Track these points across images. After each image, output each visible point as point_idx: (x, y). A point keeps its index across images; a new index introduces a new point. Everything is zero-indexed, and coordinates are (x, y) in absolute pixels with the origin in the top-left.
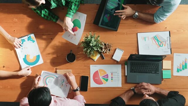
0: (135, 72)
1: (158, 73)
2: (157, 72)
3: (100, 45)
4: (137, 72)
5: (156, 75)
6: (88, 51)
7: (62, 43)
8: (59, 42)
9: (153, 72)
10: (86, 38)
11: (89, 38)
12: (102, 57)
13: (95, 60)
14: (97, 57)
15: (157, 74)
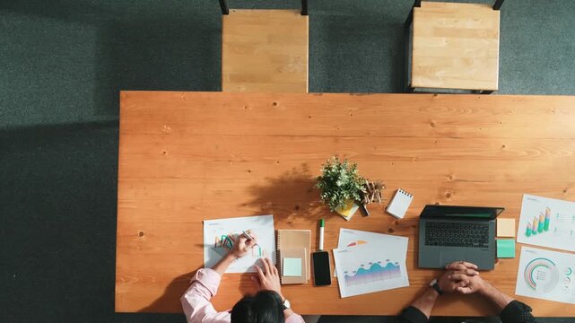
0: (436, 244)
1: (487, 247)
2: (484, 244)
3: (358, 187)
4: (440, 244)
5: (482, 250)
6: (335, 197)
7: (273, 181)
8: (267, 178)
9: (474, 244)
10: (326, 168)
11: (333, 170)
12: (363, 212)
13: (348, 219)
14: (351, 213)
15: (484, 248)
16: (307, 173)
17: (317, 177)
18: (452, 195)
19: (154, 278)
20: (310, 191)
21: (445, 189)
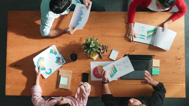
1: (149, 70)
2: (147, 69)
3: (98, 47)
7: (66, 45)
8: (64, 44)
9: (144, 69)
10: (86, 40)
11: (89, 41)
12: (100, 57)
13: (94, 60)
14: (96, 57)
16: (80, 42)
17: (83, 43)
18: (135, 51)
19: (20, 82)
20: (80, 49)
21: (132, 48)
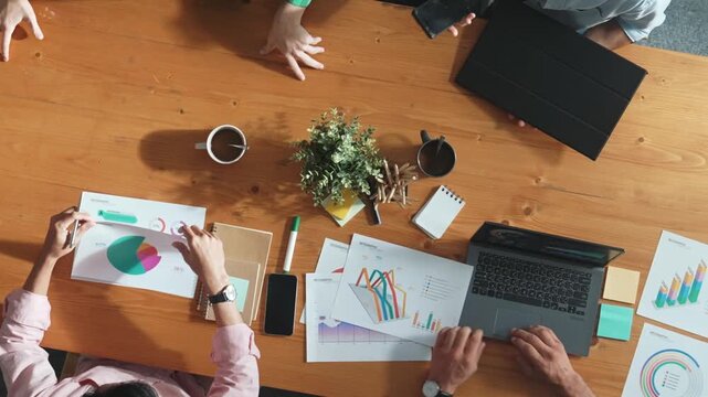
0: (491, 294)
1: (583, 313)
2: (578, 309)
3: (369, 169)
4: (498, 295)
5: (573, 318)
6: (324, 182)
9: (560, 305)
10: (317, 128)
11: (330, 134)
12: (370, 215)
13: (342, 223)
14: (348, 214)
15: (577, 316)
16: (282, 131)
17: (299, 140)
18: (536, 213)
20: (284, 163)
21: (523, 198)
